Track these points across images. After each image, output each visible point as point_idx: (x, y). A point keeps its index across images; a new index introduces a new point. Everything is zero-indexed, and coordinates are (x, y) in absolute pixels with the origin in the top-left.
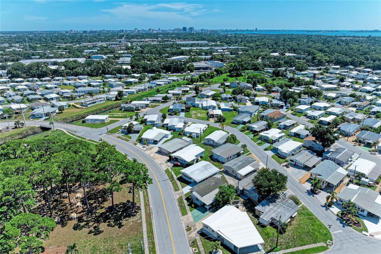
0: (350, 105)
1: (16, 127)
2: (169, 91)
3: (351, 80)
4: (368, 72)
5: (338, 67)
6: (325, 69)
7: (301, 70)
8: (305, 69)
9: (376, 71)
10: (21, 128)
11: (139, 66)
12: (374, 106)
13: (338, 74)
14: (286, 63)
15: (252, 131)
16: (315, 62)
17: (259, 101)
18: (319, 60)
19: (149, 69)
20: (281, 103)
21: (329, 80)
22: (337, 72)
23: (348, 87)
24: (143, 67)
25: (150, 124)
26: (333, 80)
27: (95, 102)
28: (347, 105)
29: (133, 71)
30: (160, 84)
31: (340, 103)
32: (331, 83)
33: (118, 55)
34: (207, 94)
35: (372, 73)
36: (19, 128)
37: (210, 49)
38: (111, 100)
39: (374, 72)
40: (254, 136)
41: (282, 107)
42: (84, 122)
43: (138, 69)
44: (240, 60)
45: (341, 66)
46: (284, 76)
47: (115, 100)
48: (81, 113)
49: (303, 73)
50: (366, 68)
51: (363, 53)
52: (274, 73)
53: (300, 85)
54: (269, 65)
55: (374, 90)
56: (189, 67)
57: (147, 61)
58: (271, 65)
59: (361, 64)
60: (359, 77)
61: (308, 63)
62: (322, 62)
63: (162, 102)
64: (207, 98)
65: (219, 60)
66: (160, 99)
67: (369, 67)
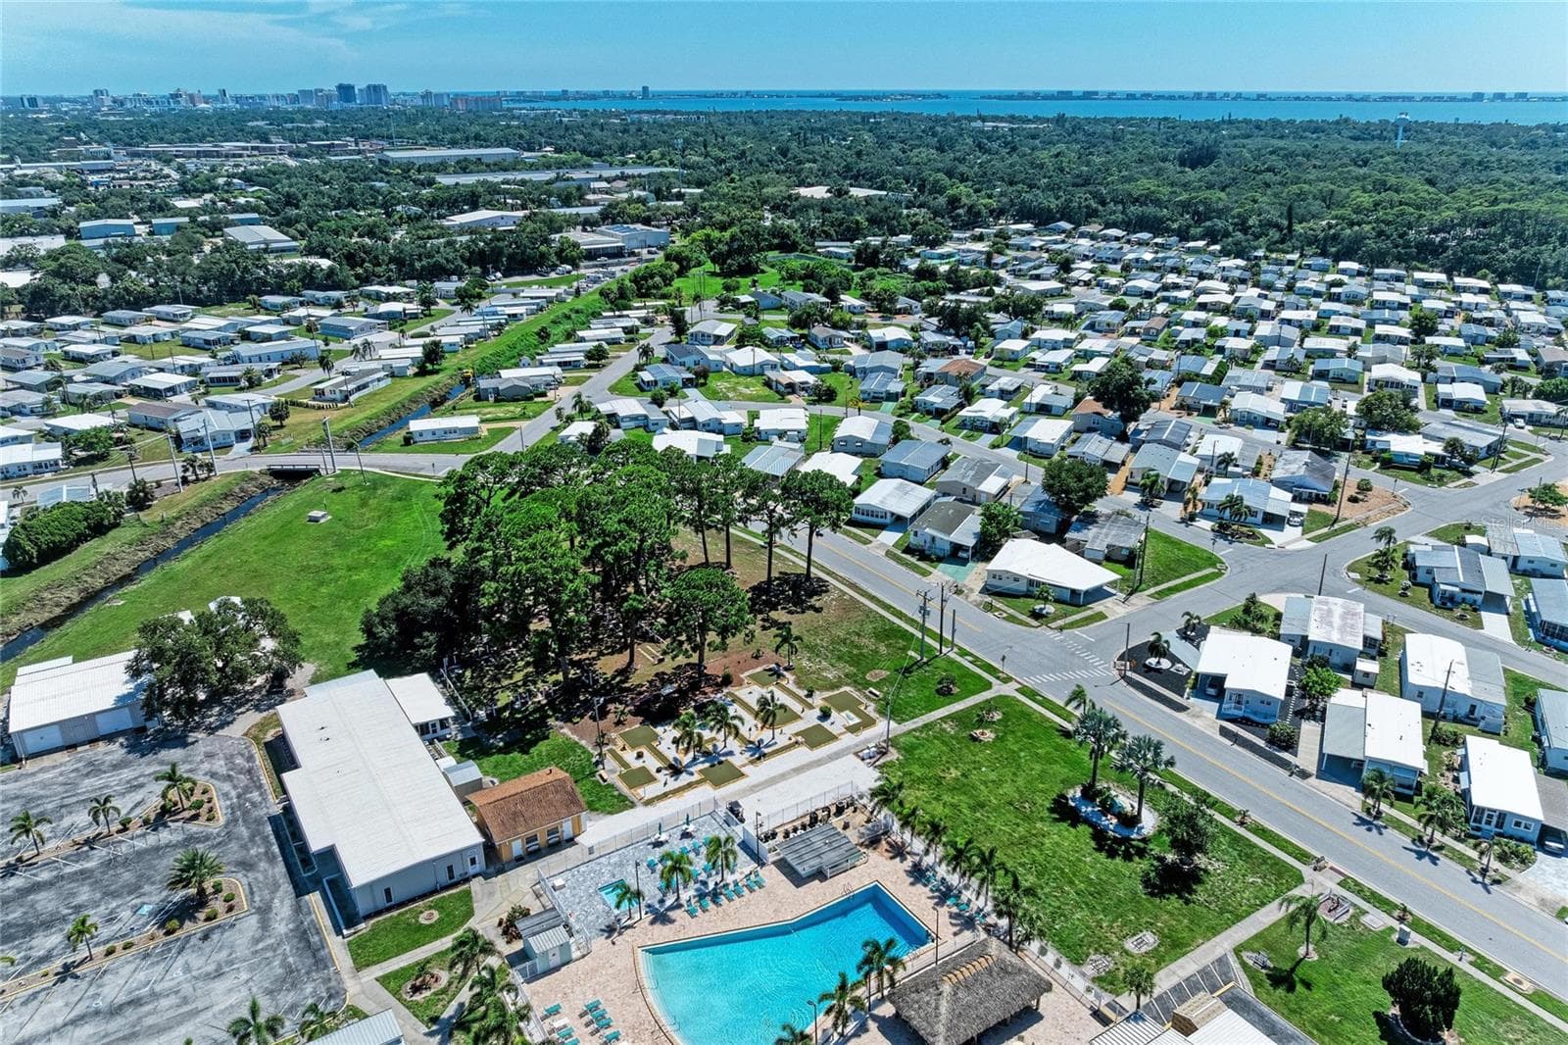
0: (1122, 330)
1: (185, 481)
2: (581, 334)
3: (1088, 265)
4: (1117, 239)
5: (1027, 226)
6: (996, 236)
7: (933, 244)
8: (946, 238)
9: (1139, 235)
10: (204, 480)
11: (376, 257)
12: (1179, 328)
13: (1041, 248)
14: (873, 221)
15: (929, 412)
16: (959, 215)
17: (888, 339)
18: (971, 208)
19: (418, 265)
20: (951, 340)
21: (1029, 270)
22: (1037, 244)
23: (1087, 284)
24: (392, 260)
25: (632, 424)
26: (1040, 267)
27: (365, 386)
28: (1113, 332)
29: (357, 277)
30: (515, 315)
31: (1092, 327)
32: (1037, 278)
33: (207, 218)
34: (717, 332)
35: (1128, 242)
36: (197, 480)
37: (558, 179)
38: (404, 377)
39: (1134, 237)
40: (943, 423)
41: (955, 350)
42: (408, 441)
43: (377, 269)
44: (725, 218)
45: (1036, 226)
46: (893, 263)
47: (416, 375)
48: (352, 420)
49: (940, 251)
50: (1108, 226)
51: (1079, 181)
52: (858, 255)
53: (964, 289)
54: (824, 232)
55: (1159, 290)
56: (562, 250)
57: (360, 236)
58: (832, 232)
59: (1092, 214)
60: (1103, 254)
61: (939, 219)
62: (978, 214)
63: (589, 367)
64: (715, 343)
65: (637, 219)
66: (580, 357)
67: (1114, 225)
